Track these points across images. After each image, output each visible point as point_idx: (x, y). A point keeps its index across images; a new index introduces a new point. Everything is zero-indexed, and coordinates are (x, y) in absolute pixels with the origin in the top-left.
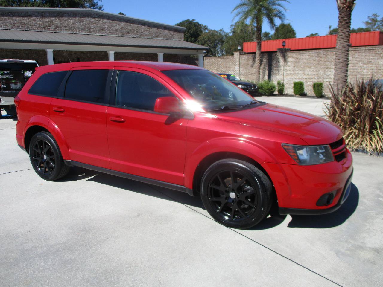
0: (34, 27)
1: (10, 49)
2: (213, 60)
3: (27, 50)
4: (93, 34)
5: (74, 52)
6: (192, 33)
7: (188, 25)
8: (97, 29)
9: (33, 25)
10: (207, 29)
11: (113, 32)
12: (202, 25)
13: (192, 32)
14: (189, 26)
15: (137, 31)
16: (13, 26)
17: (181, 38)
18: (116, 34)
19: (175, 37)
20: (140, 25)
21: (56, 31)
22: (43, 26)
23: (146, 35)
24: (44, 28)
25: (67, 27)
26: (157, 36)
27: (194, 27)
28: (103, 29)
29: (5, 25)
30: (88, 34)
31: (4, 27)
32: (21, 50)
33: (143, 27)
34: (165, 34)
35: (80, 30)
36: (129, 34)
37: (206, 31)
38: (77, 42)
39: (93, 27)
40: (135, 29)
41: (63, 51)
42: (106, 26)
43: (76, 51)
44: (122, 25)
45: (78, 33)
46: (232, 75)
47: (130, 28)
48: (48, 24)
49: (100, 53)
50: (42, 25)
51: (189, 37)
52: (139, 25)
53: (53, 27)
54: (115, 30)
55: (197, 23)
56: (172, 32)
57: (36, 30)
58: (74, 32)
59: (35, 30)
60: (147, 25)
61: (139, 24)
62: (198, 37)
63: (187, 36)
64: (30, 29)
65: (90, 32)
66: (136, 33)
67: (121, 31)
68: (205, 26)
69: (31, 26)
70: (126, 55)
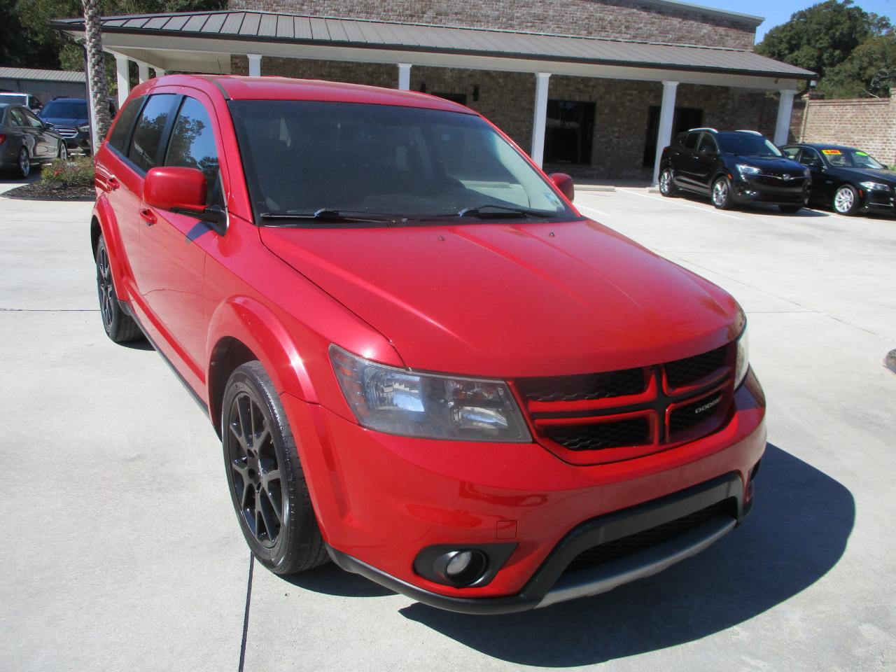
0: (390, 13)
1: (337, 62)
2: (831, 109)
3: (370, 65)
4: (517, 31)
5: (468, 73)
6: (836, 37)
7: (830, 16)
8: (529, 19)
9: (388, 11)
10: (888, 27)
11: (566, 26)
12: (875, 16)
13: (838, 33)
14: (831, 19)
15: (627, 24)
16: (350, 11)
17: (745, 46)
18: (572, 31)
19: (730, 42)
20: (638, 9)
21: (436, 23)
22: (408, 12)
23: (649, 36)
24: (412, 16)
25: (460, 13)
26: (679, 39)
27: (845, 22)
28: (542, 19)
29: (334, 10)
30: (507, 30)
31: (331, 15)
32: (359, 64)
33: (644, 14)
34: (702, 34)
35: (488, 22)
36: (606, 31)
37: (884, 32)
38: (483, 49)
39: (519, 15)
40: (624, 21)
41: (445, 68)
42: (551, 12)
43: (474, 70)
44: (592, 9)
45: (482, 28)
46: (858, 153)
47: (611, 17)
48: (420, 7)
49: (528, 77)
50: (407, 9)
51: (827, 48)
52: (635, 10)
53: (430, 13)
54: (572, 23)
55: (858, 9)
56: (721, 30)
57: (394, 22)
58: (474, 26)
59: (391, 22)
60: (655, 9)
61: (634, 7)
62: (853, 48)
63: (821, 44)
64: (381, 19)
65: (512, 26)
66: (624, 30)
67: (586, 24)
68: (883, 19)
69: (384, 11)
70: (591, 84)
